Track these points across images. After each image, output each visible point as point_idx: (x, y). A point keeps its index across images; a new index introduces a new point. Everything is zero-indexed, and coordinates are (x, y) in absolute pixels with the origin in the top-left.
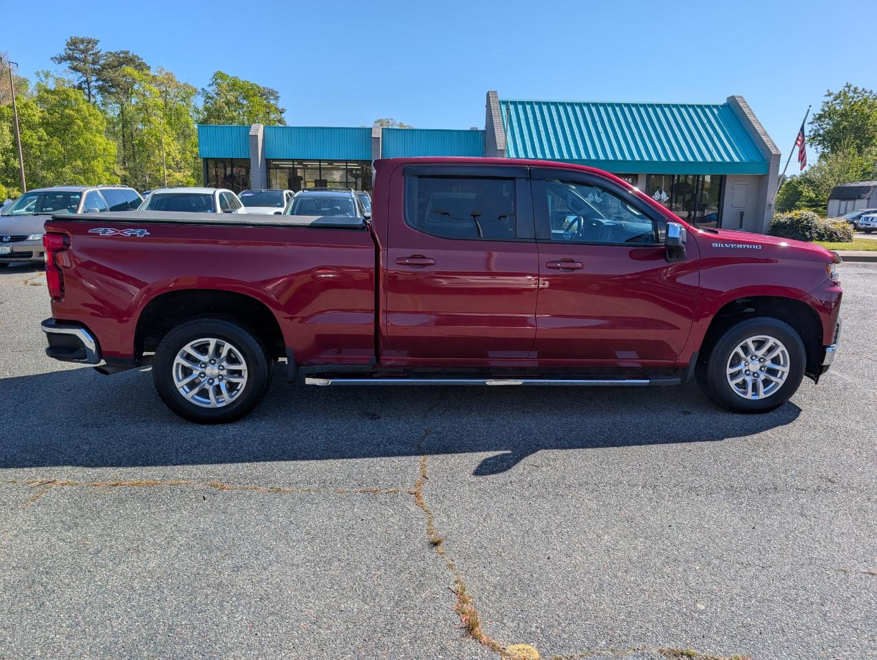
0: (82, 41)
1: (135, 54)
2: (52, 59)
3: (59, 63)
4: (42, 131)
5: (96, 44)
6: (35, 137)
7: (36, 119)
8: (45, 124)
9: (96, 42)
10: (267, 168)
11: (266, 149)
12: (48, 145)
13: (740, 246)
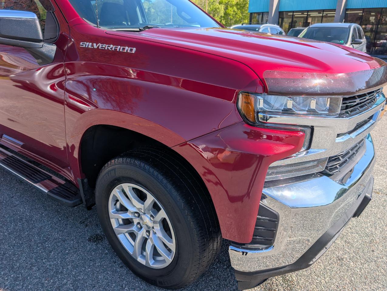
4: (235, 8)
6: (232, 11)
7: (234, 3)
8: (237, 4)
10: (279, 17)
11: (280, 6)
12: (236, 14)
13: (109, 48)
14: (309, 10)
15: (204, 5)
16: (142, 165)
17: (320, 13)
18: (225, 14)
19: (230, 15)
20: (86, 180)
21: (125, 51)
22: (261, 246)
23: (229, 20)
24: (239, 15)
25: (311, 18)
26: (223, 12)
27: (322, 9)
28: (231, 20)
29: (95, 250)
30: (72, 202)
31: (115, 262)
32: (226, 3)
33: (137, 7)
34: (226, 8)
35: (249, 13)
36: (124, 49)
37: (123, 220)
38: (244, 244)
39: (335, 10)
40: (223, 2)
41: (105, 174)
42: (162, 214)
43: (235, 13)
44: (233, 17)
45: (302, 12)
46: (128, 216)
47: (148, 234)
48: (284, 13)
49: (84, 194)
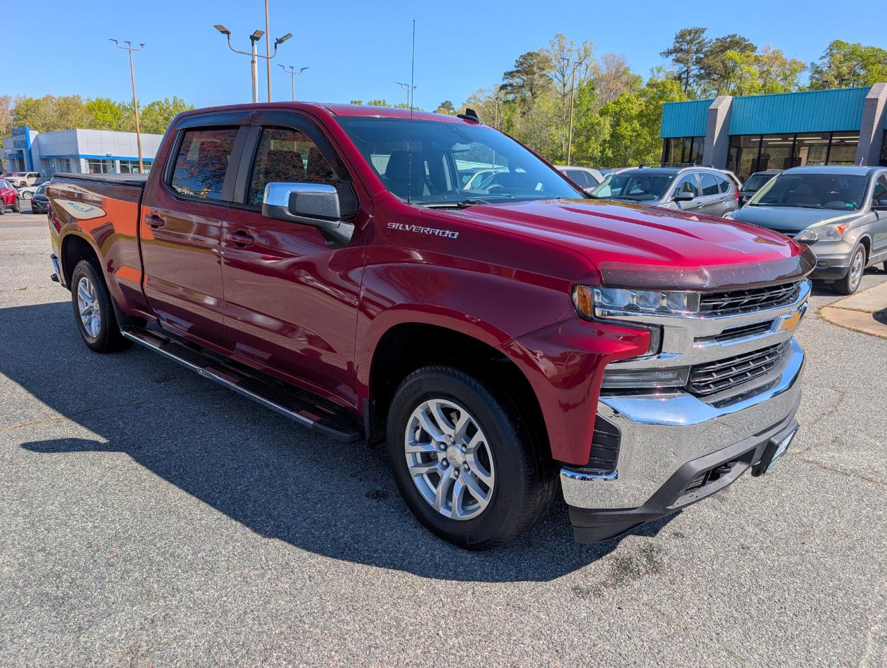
0: (690, 33)
1: (742, 36)
2: (661, 54)
3: (667, 57)
4: (636, 124)
5: (703, 32)
6: (629, 129)
7: (634, 112)
8: (641, 115)
9: (703, 31)
10: (730, 146)
11: (731, 124)
12: (639, 135)
13: (426, 231)
14: (798, 132)
15: (567, 117)
16: (457, 372)
17: (824, 138)
18: (612, 136)
19: (623, 137)
20: (374, 403)
21: (446, 236)
22: (600, 471)
23: (622, 148)
24: (644, 139)
25: (807, 148)
26: (607, 131)
27: (827, 130)
28: (626, 148)
29: (377, 507)
30: (350, 435)
31: (406, 522)
32: (615, 112)
33: (444, 157)
34: (616, 124)
35: (663, 140)
36: (444, 233)
37: (422, 454)
38: (579, 466)
39: (859, 131)
40: (608, 112)
41: (407, 388)
42: (480, 437)
43: (635, 134)
44: (631, 142)
45: (785, 136)
46: (432, 447)
47: (456, 472)
48: (742, 138)
49: (370, 423)
